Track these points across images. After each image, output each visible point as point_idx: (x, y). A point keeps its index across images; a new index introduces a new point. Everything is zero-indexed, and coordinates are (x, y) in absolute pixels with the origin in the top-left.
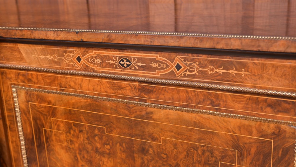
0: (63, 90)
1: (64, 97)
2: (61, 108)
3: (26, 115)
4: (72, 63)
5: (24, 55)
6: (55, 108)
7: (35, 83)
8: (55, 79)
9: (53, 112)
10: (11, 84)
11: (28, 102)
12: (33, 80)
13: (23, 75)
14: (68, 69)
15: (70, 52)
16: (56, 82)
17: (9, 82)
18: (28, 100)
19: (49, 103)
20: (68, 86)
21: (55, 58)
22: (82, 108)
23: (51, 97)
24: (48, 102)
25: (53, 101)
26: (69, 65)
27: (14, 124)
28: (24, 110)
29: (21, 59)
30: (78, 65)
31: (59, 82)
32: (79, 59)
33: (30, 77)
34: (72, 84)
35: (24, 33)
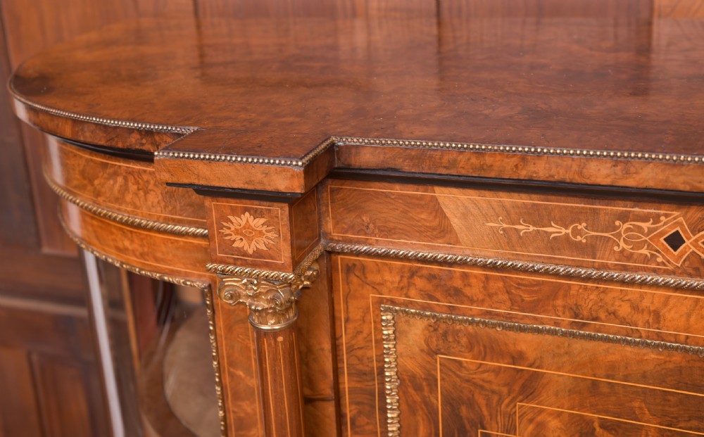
0: (583, 326)
1: (578, 345)
2: (558, 376)
3: (418, 388)
4: (644, 251)
5: (456, 223)
6: (535, 376)
7: (472, 301)
8: (555, 292)
9: (529, 386)
10: (381, 301)
11: (433, 353)
12: (467, 291)
13: (431, 277)
14: (625, 268)
15: (645, 219)
16: (559, 302)
17: (373, 296)
18: (433, 347)
19: (518, 357)
20: (602, 315)
21: (576, 232)
22: (644, 377)
23: (526, 343)
24: (513, 358)
25: (531, 355)
26: (630, 257)
27: (371, 415)
28: (413, 377)
29: (443, 231)
30: (675, 258)
31: (571, 302)
32: (675, 241)
33: (458, 283)
34: (625, 310)
35: (488, 160)
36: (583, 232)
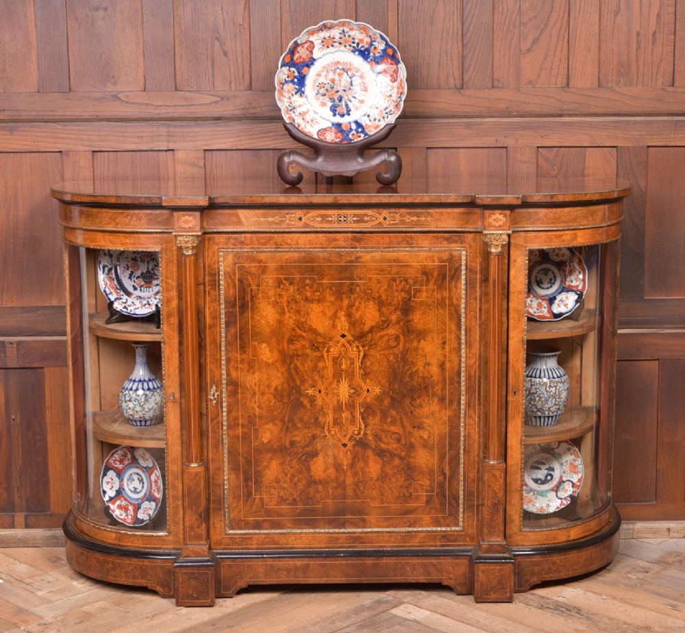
0: (278, 248)
1: (277, 255)
2: (272, 265)
3: (230, 277)
4: (293, 223)
5: (243, 220)
6: (266, 267)
7: (247, 245)
8: (270, 239)
9: (264, 270)
10: (220, 248)
11: (235, 264)
12: (246, 242)
13: (235, 239)
14: (289, 228)
15: (293, 214)
16: (272, 242)
17: (216, 247)
18: (235, 262)
19: (260, 261)
20: (283, 244)
21: (276, 219)
22: (295, 262)
23: (262, 256)
25: (264, 260)
26: (289, 225)
27: (214, 289)
28: (229, 273)
29: (240, 223)
30: (301, 224)
31: (275, 241)
32: (300, 219)
33: (243, 240)
34: (289, 241)
35: (253, 198)
36: (277, 219)
